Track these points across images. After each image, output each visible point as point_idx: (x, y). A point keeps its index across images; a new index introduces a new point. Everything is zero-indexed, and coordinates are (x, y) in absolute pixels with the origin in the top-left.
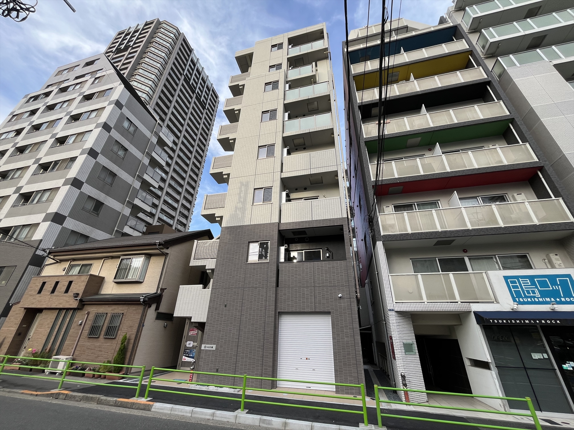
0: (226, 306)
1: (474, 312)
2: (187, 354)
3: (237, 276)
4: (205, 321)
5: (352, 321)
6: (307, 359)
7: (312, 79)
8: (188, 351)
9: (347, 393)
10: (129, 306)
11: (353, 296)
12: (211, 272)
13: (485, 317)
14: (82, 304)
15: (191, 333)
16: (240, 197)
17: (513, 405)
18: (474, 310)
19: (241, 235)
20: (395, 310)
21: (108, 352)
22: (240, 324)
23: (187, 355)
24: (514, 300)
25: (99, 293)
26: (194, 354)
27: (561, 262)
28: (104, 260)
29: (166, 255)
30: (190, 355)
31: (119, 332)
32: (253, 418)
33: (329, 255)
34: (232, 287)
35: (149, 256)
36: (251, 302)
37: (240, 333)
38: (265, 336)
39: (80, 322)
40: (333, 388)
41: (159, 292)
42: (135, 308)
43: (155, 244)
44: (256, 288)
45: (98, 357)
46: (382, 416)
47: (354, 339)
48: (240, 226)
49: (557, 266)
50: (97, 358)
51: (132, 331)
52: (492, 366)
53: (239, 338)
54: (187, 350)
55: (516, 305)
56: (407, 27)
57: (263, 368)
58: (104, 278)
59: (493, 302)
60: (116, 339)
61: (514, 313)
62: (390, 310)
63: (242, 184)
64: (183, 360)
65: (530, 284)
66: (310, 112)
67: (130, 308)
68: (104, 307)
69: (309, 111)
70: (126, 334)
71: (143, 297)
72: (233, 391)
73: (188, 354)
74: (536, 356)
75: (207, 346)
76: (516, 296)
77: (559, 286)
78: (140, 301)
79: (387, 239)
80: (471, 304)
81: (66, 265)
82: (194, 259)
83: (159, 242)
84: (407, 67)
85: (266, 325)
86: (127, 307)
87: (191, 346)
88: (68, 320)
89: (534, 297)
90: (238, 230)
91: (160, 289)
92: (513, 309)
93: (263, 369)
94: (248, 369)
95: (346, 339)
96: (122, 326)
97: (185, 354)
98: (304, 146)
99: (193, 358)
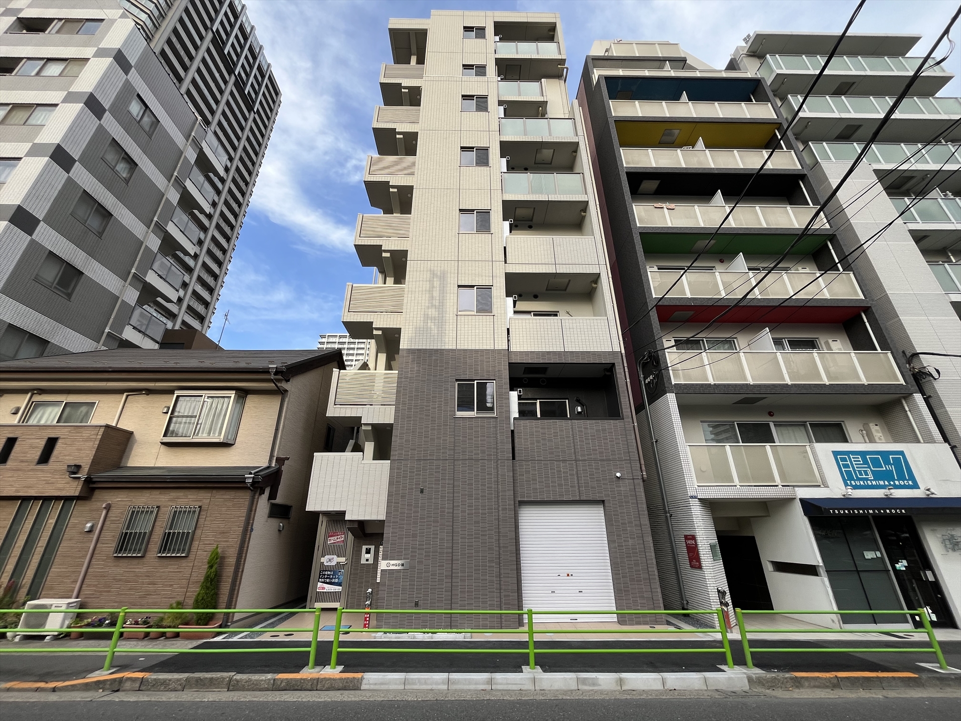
0: (422, 491)
1: (802, 500)
2: (327, 578)
3: (438, 438)
4: (382, 517)
5: (639, 514)
6: (568, 575)
7: (540, 108)
8: (329, 573)
9: (638, 623)
10: (214, 491)
11: (638, 476)
12: (371, 429)
13: (823, 506)
14: (91, 488)
15: (331, 540)
16: (432, 298)
17: (846, 619)
18: (800, 497)
19: (440, 366)
20: (699, 497)
21: (171, 585)
22: (453, 523)
23: (328, 580)
24: (846, 485)
25: (122, 465)
26: (342, 577)
27: (881, 434)
28: (127, 396)
29: (282, 393)
30: (333, 581)
31: (196, 543)
32: (565, 679)
33: (582, 409)
34: (431, 458)
35: (243, 394)
36: (471, 484)
37: (454, 538)
38: (501, 542)
39: (89, 525)
40: (614, 618)
41: (273, 465)
42: (228, 497)
43: (266, 371)
44: (477, 460)
45: (148, 596)
46: (752, 653)
47: (644, 542)
48: (437, 350)
49: (877, 440)
50: (145, 597)
51: (227, 541)
52: (822, 571)
53: (452, 547)
54: (325, 571)
55: (850, 490)
56: (684, 60)
57: (502, 594)
58: (132, 433)
59: (819, 486)
60: (188, 558)
61: (846, 501)
62: (692, 497)
63: (433, 274)
64: (318, 590)
65: (862, 462)
66: (537, 165)
67: (217, 497)
68: (148, 495)
69: (535, 163)
70: (217, 548)
71: (251, 473)
72: (463, 638)
73: (329, 578)
74: (869, 555)
75: (392, 562)
76: (848, 478)
77: (893, 466)
78: (244, 482)
79: (682, 391)
80: (796, 489)
81: (22, 401)
82: (335, 405)
83: (276, 368)
84: (694, 125)
85: (500, 523)
86: (210, 495)
87: (334, 563)
88: (52, 521)
89: (867, 479)
90: (433, 358)
91: (275, 458)
92: (844, 495)
93: (502, 597)
94: (475, 598)
95: (631, 542)
96: (200, 531)
97: (322, 578)
98: (530, 223)
99: (339, 584)
